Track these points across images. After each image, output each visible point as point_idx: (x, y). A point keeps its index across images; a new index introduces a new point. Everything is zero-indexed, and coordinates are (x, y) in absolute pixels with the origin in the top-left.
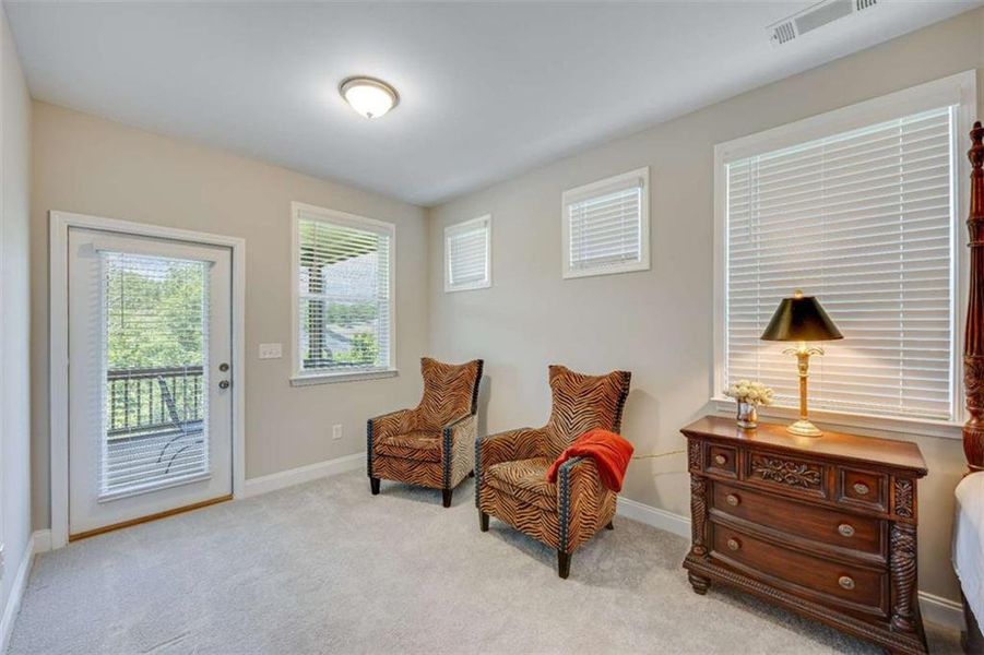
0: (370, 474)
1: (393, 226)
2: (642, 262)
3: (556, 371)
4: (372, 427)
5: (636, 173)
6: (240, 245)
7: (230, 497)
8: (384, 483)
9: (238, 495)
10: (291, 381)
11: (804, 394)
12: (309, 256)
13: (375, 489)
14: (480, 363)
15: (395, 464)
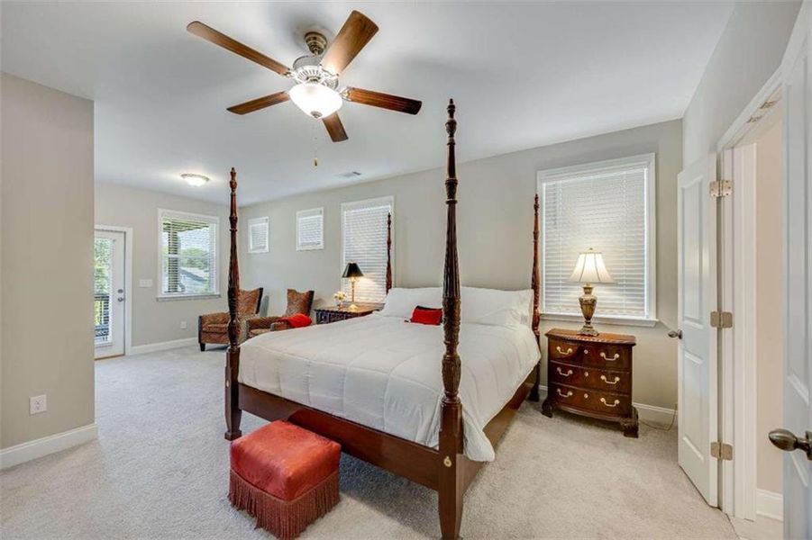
0: (200, 341)
1: (217, 218)
2: (321, 246)
3: (290, 291)
4: (201, 319)
5: (319, 209)
6: (130, 232)
7: (124, 355)
8: (208, 345)
9: (127, 354)
10: (157, 299)
11: (353, 296)
12: (168, 227)
13: (203, 348)
14: (261, 290)
15: (212, 336)
